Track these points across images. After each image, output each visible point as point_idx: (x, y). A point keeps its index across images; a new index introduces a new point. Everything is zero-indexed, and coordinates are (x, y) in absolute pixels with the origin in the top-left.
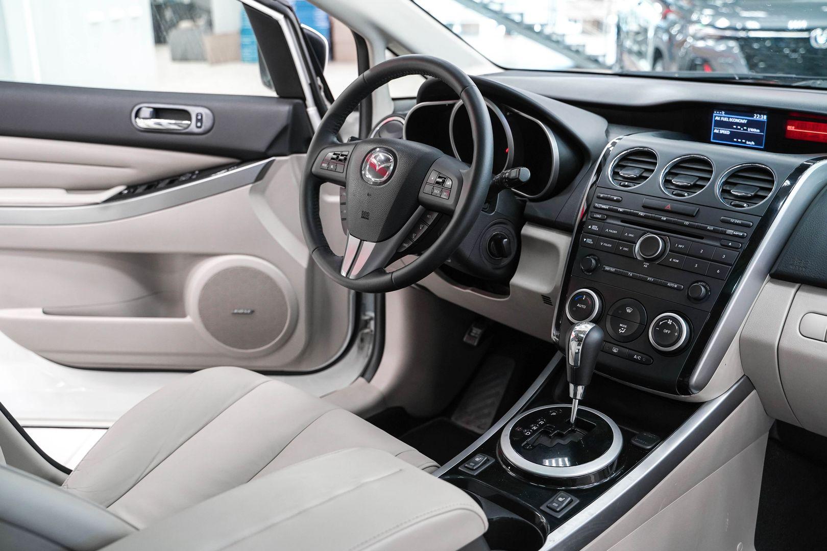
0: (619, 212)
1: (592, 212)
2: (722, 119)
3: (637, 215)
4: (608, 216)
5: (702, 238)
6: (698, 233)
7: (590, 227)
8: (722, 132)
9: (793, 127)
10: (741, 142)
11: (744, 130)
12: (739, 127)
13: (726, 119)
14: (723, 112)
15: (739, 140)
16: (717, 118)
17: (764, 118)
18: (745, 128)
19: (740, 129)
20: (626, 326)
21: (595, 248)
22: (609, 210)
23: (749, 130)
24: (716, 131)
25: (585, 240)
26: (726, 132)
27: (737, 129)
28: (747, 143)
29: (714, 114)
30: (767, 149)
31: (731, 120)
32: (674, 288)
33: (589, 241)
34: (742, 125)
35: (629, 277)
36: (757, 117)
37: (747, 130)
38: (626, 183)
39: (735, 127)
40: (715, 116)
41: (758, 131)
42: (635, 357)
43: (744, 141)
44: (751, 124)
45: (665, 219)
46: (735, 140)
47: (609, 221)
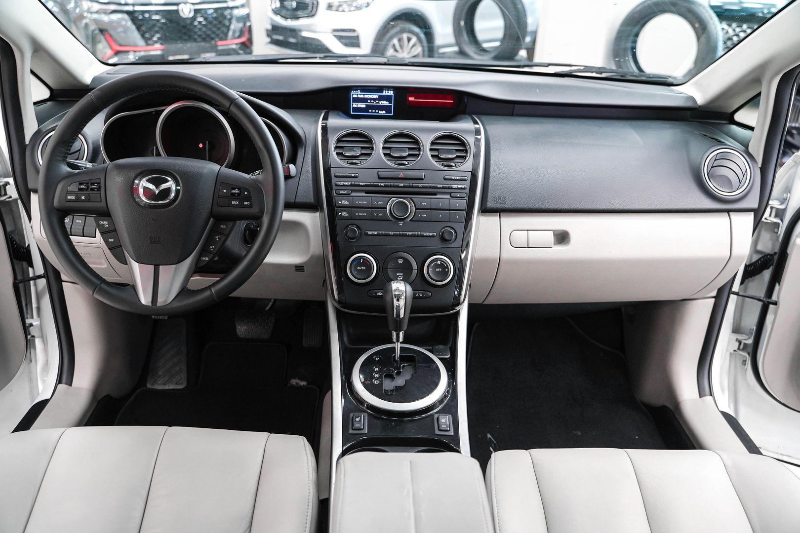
0: (361, 186)
1: (336, 190)
2: (359, 96)
3: (378, 186)
4: (353, 191)
5: (436, 195)
6: (431, 192)
7: (340, 202)
8: (359, 106)
9: (413, 98)
10: (375, 112)
11: (376, 103)
12: (372, 101)
13: (362, 96)
14: (359, 91)
15: (374, 111)
16: (355, 96)
17: (391, 93)
18: (377, 101)
19: (373, 103)
20: (402, 274)
21: (351, 218)
22: (352, 185)
23: (380, 102)
24: (355, 106)
25: (340, 214)
26: (363, 105)
27: (371, 102)
28: (380, 112)
29: (352, 93)
30: (396, 117)
31: (366, 96)
32: (430, 236)
33: (344, 214)
34: (375, 99)
35: (391, 235)
36: (386, 93)
37: (379, 103)
38: (354, 161)
39: (369, 101)
40: (353, 95)
41: (388, 103)
42: (417, 295)
43: (377, 111)
44: (382, 98)
45: (402, 185)
46: (370, 111)
47: (353, 194)
